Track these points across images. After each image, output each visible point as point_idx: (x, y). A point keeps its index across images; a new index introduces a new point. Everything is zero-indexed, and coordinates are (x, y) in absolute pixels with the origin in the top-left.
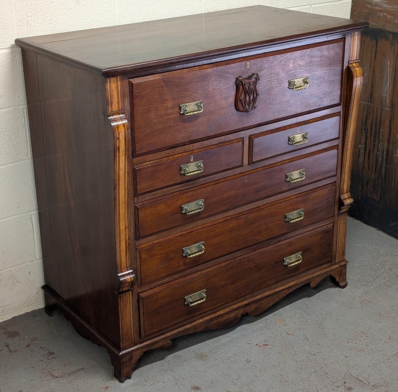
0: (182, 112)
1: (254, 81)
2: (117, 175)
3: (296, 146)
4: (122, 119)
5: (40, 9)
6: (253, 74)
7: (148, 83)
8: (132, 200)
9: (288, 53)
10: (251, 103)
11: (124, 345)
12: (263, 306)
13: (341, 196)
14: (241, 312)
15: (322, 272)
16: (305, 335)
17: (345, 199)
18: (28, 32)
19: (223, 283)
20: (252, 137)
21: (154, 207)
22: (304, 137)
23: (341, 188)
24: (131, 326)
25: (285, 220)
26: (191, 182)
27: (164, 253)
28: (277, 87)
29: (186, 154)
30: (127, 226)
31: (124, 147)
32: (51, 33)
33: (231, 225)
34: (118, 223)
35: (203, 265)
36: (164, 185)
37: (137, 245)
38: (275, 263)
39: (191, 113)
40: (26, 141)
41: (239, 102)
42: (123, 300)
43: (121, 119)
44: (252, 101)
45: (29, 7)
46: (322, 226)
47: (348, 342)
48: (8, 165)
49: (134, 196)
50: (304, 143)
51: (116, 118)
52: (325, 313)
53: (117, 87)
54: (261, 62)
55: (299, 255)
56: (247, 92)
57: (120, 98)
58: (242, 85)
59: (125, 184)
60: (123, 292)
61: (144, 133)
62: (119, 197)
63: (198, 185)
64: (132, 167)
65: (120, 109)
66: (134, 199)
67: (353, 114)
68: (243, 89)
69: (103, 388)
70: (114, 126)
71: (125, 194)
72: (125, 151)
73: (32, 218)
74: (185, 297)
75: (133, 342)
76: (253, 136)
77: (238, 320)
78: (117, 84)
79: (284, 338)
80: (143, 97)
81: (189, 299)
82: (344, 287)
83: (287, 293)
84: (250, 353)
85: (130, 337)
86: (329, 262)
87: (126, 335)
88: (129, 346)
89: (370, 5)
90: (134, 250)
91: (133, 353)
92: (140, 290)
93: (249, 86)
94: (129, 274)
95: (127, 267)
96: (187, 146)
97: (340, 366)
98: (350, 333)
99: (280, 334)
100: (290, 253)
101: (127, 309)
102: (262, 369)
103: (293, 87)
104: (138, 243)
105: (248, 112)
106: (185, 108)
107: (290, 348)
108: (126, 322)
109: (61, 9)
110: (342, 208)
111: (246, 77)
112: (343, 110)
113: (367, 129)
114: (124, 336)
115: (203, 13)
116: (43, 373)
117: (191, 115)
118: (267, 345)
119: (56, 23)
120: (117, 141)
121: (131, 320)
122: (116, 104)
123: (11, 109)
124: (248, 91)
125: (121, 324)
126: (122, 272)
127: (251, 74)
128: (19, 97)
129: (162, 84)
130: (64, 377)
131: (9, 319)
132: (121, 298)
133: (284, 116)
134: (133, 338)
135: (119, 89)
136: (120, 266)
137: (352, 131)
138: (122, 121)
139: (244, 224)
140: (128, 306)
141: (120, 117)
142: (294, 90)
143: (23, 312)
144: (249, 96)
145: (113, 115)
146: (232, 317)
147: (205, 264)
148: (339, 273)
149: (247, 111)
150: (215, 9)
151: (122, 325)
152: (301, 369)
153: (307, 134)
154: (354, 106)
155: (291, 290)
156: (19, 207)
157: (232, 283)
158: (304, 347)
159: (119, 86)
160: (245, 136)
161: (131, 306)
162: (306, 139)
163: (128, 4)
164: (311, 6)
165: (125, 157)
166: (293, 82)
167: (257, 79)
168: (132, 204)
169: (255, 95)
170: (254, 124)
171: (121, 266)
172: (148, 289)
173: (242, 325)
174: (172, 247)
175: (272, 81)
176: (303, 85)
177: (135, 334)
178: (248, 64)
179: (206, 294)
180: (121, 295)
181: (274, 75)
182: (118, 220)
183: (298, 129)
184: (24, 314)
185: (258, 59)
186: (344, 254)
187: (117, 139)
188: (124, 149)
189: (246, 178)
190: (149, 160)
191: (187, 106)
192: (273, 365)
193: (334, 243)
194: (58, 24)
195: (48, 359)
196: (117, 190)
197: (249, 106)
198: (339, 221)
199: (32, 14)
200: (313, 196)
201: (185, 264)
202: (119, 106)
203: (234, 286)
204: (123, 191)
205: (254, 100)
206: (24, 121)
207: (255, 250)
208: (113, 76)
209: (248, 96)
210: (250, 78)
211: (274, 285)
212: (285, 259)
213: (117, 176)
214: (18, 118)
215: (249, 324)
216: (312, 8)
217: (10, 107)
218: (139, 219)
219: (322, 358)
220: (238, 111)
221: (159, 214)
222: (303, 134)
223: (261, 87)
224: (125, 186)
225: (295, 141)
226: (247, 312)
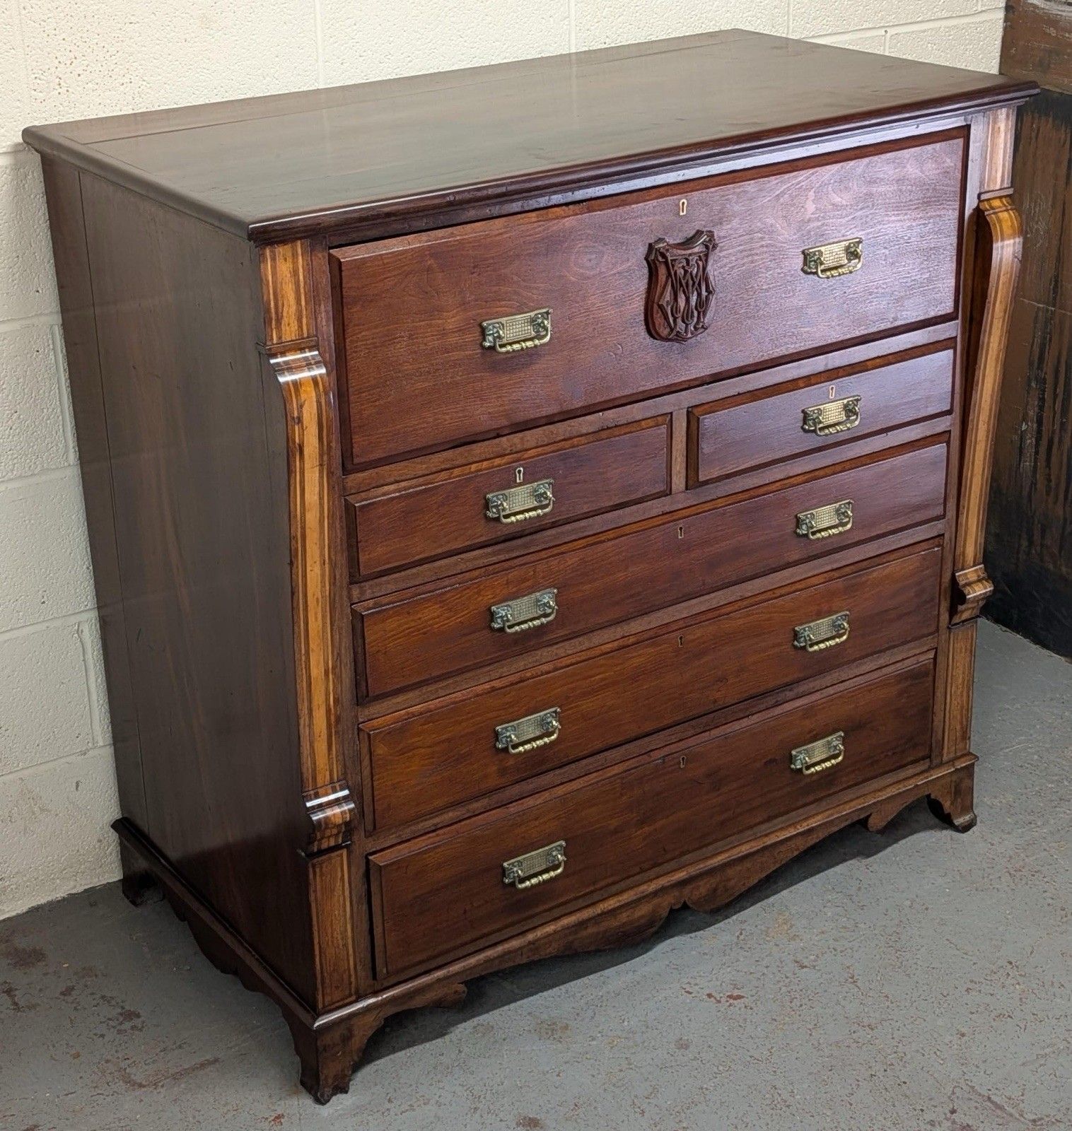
0: (490, 342)
1: (701, 252)
2: (299, 523)
3: (826, 435)
4: (311, 364)
5: (96, 41)
6: (699, 233)
7: (385, 261)
8: (345, 593)
9: (802, 172)
10: (692, 316)
11: (328, 999)
12: (732, 883)
13: (957, 574)
14: (667, 902)
15: (902, 788)
16: (848, 967)
17: (969, 584)
18: (62, 108)
19: (614, 823)
20: (696, 411)
21: (408, 613)
22: (849, 411)
23: (958, 552)
24: (345, 945)
25: (796, 643)
26: (519, 542)
27: (443, 742)
28: (768, 269)
29: (504, 461)
30: (330, 666)
31: (317, 446)
32: (128, 111)
33: (636, 662)
34: (303, 658)
35: (557, 772)
36: (439, 551)
37: (361, 720)
38: (766, 763)
39: (516, 347)
40: (60, 418)
41: (658, 313)
42: (322, 875)
43: (307, 365)
44: (696, 309)
45: (64, 36)
46: (903, 660)
47: (968, 990)
48: (11, 486)
49: (351, 583)
50: (849, 429)
51: (294, 361)
52: (908, 903)
53: (295, 273)
54: (723, 196)
55: (836, 740)
56: (681, 285)
57: (303, 303)
58: (666, 263)
59: (322, 549)
60: (321, 852)
61: (377, 403)
62: (305, 585)
63: (538, 548)
64: (343, 500)
65: (305, 335)
66: (349, 591)
67: (991, 345)
68: (669, 275)
69: (267, 1119)
70: (287, 383)
71: (323, 575)
72: (321, 456)
73: (82, 631)
74: (505, 864)
75: (353, 990)
76: (699, 409)
77: (658, 925)
78: (295, 263)
79: (787, 978)
80: (371, 301)
81: (516, 867)
82: (965, 828)
83: (802, 848)
84: (690, 1020)
85: (345, 976)
86: (923, 758)
87: (334, 970)
88: (341, 1003)
89: (1055, 28)
90: (353, 734)
91: (355, 1020)
92: (371, 845)
93: (686, 268)
94: (337, 802)
95: (332, 782)
96: (504, 439)
97: (942, 1062)
98: (974, 964)
99: (778, 966)
100: (808, 736)
101: (336, 898)
102: (721, 1068)
103: (817, 268)
104: (364, 714)
105: (685, 339)
106: (498, 332)
107: (804, 1007)
108: (332, 937)
109: (158, 42)
110: (960, 608)
111: (678, 241)
112: (963, 333)
113: (1045, 379)
114: (326, 974)
115: (573, 50)
116: (103, 1072)
117: (514, 351)
118: (739, 997)
119: (144, 83)
120: (297, 427)
121: (346, 931)
122: (291, 322)
123: (16, 326)
124: (684, 282)
125: (316, 941)
126: (317, 796)
127: (693, 232)
128: (38, 291)
129: (429, 262)
130: (160, 1084)
131: (19, 912)
132: (318, 870)
133: (791, 351)
134: (353, 979)
135: (301, 278)
136: (310, 780)
137: (990, 392)
138: (309, 369)
139: (676, 656)
140: (338, 892)
141: (306, 359)
142: (819, 277)
143: (60, 894)
144: (685, 295)
145: (283, 354)
146: (642, 917)
147: (562, 770)
148: (953, 790)
149: (679, 338)
150: (607, 40)
151: (319, 943)
152: (831, 1070)
153: (857, 400)
154: (995, 321)
155: (813, 840)
156: (44, 602)
157: (642, 823)
158: (843, 1003)
159: (301, 270)
160: (676, 408)
161: (347, 893)
162: (855, 417)
163: (355, 27)
164: (886, 31)
165: (321, 472)
166: (815, 254)
167: (710, 246)
168: (346, 603)
169: (704, 293)
170: (702, 374)
171: (314, 778)
172: (395, 841)
173: (672, 937)
174: (464, 724)
175: (753, 252)
176: (846, 261)
177: (359, 968)
178: (683, 203)
179: (565, 854)
180: (315, 861)
181: (760, 235)
182: (303, 652)
183: (832, 388)
184: (64, 899)
185: (713, 190)
186: (965, 736)
187: (297, 421)
188: (317, 450)
189: (681, 529)
190: (392, 479)
191: (503, 325)
192: (751, 1057)
193: (938, 707)
194: (148, 85)
195: (119, 1032)
196: (297, 567)
197: (687, 325)
198: (952, 645)
199: (72, 55)
200: (875, 575)
201: (503, 771)
202: (300, 327)
203: (647, 829)
204: (317, 570)
205: (702, 306)
206: (53, 361)
207: (708, 728)
208: (283, 242)
209: (683, 296)
210: (688, 243)
211: (763, 827)
212: (794, 753)
213: (299, 526)
214: (38, 351)
215: (693, 935)
216: (888, 35)
217: (12, 320)
218: (367, 647)
219: (893, 1038)
220: (654, 338)
221: (425, 633)
222: (845, 401)
223: (722, 270)
224: (322, 555)
225: (821, 422)
226: (685, 902)
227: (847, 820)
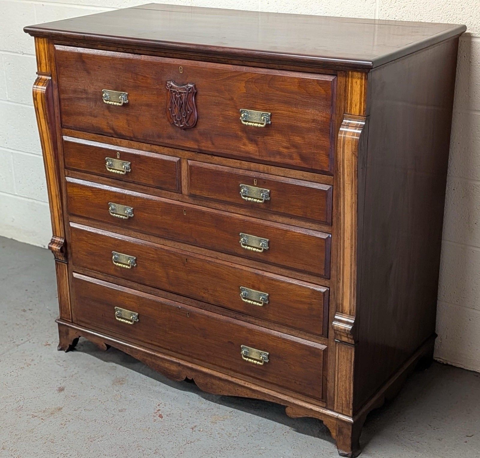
11: (63, 315)
13: (337, 313)
14: (185, 373)
23: (338, 302)
28: (222, 111)
36: (91, 171)
37: (70, 220)
38: (229, 342)
42: (60, 268)
49: (65, 168)
51: (43, 79)
55: (264, 355)
57: (47, 60)
64: (61, 137)
65: (48, 72)
66: (65, 171)
67: (346, 197)
71: (51, 160)
72: (44, 115)
74: (116, 308)
75: (71, 319)
78: (44, 45)
81: (119, 310)
85: (68, 311)
88: (67, 320)
90: (67, 224)
92: (74, 269)
95: (61, 237)
96: (114, 139)
100: (250, 343)
108: (63, 294)
114: (62, 305)
118: (161, 417)
122: (44, 66)
127: (186, 82)
132: (58, 266)
134: (70, 314)
135: (46, 52)
139: (184, 266)
148: (337, 429)
151: (60, 293)
153: (268, 192)
159: (46, 49)
160: (183, 157)
161: (67, 281)
165: (45, 121)
166: (245, 112)
167: (190, 90)
168: (63, 175)
175: (214, 101)
178: (181, 68)
181: (219, 95)
183: (256, 180)
186: (349, 407)
189: (185, 211)
190: (76, 136)
191: (109, 93)
197: (178, 121)
198: (337, 350)
202: (47, 69)
203: (174, 334)
204: (49, 156)
205: (186, 115)
207: (203, 308)
208: (40, 37)
211: (232, 372)
212: (242, 346)
220: (169, 122)
221: (87, 200)
222: (261, 189)
224: (50, 151)
225: (248, 194)
226: (193, 379)
227: (273, 400)
